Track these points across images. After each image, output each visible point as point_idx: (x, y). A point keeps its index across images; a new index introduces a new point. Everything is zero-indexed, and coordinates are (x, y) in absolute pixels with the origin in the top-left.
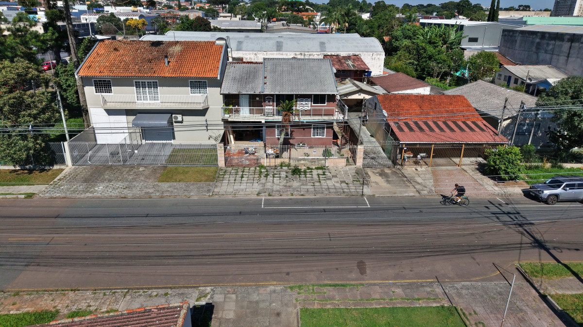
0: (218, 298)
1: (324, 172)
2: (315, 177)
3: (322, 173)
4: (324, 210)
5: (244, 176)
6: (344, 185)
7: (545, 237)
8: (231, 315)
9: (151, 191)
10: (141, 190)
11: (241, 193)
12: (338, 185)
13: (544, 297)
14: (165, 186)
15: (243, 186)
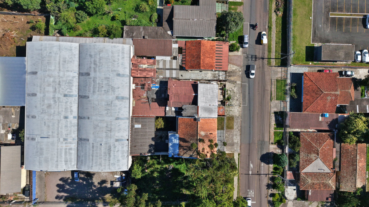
0: (273, 111)
1: (229, 91)
2: (232, 93)
3: (230, 91)
4: (249, 93)
5: (230, 110)
6: (236, 87)
7: (261, 56)
8: (276, 109)
9: (237, 130)
10: (237, 132)
11: (239, 110)
12: (236, 88)
13: (275, 66)
14: (235, 127)
15: (236, 110)
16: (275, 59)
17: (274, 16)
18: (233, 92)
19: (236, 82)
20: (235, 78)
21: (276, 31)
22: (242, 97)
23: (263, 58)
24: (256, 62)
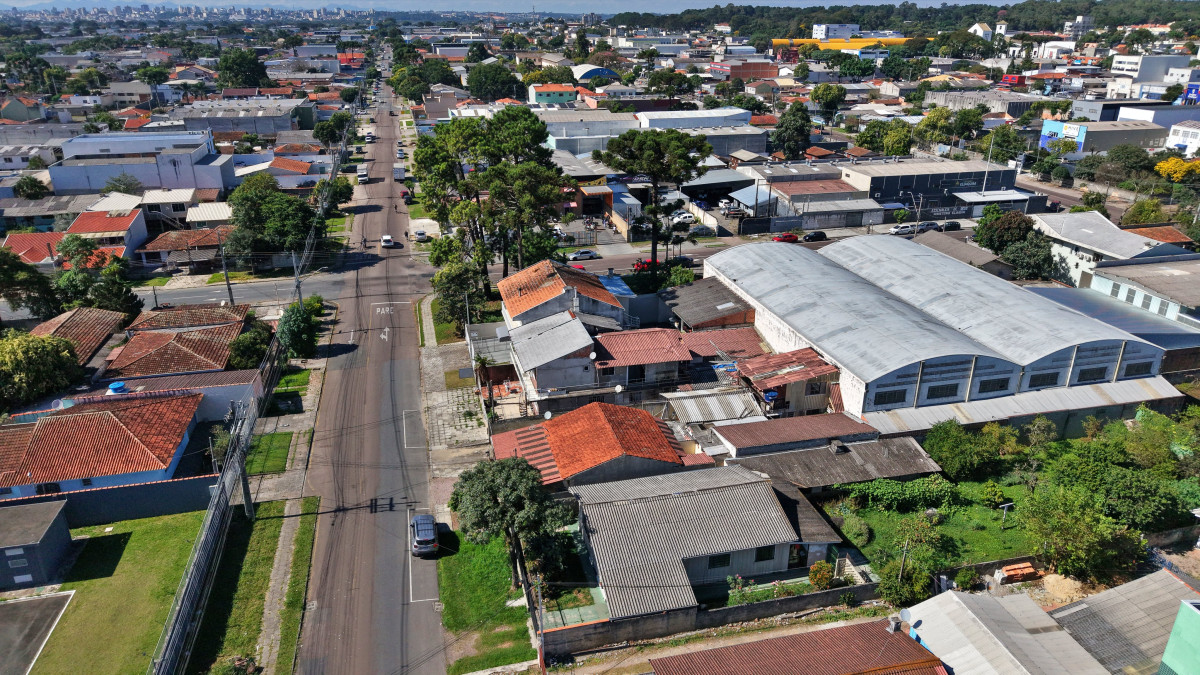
16: (283, 517)
17: (266, 649)
18: (458, 427)
19: (450, 446)
20: (456, 454)
21: (262, 597)
22: (424, 423)
23: (341, 509)
24: (372, 497)
